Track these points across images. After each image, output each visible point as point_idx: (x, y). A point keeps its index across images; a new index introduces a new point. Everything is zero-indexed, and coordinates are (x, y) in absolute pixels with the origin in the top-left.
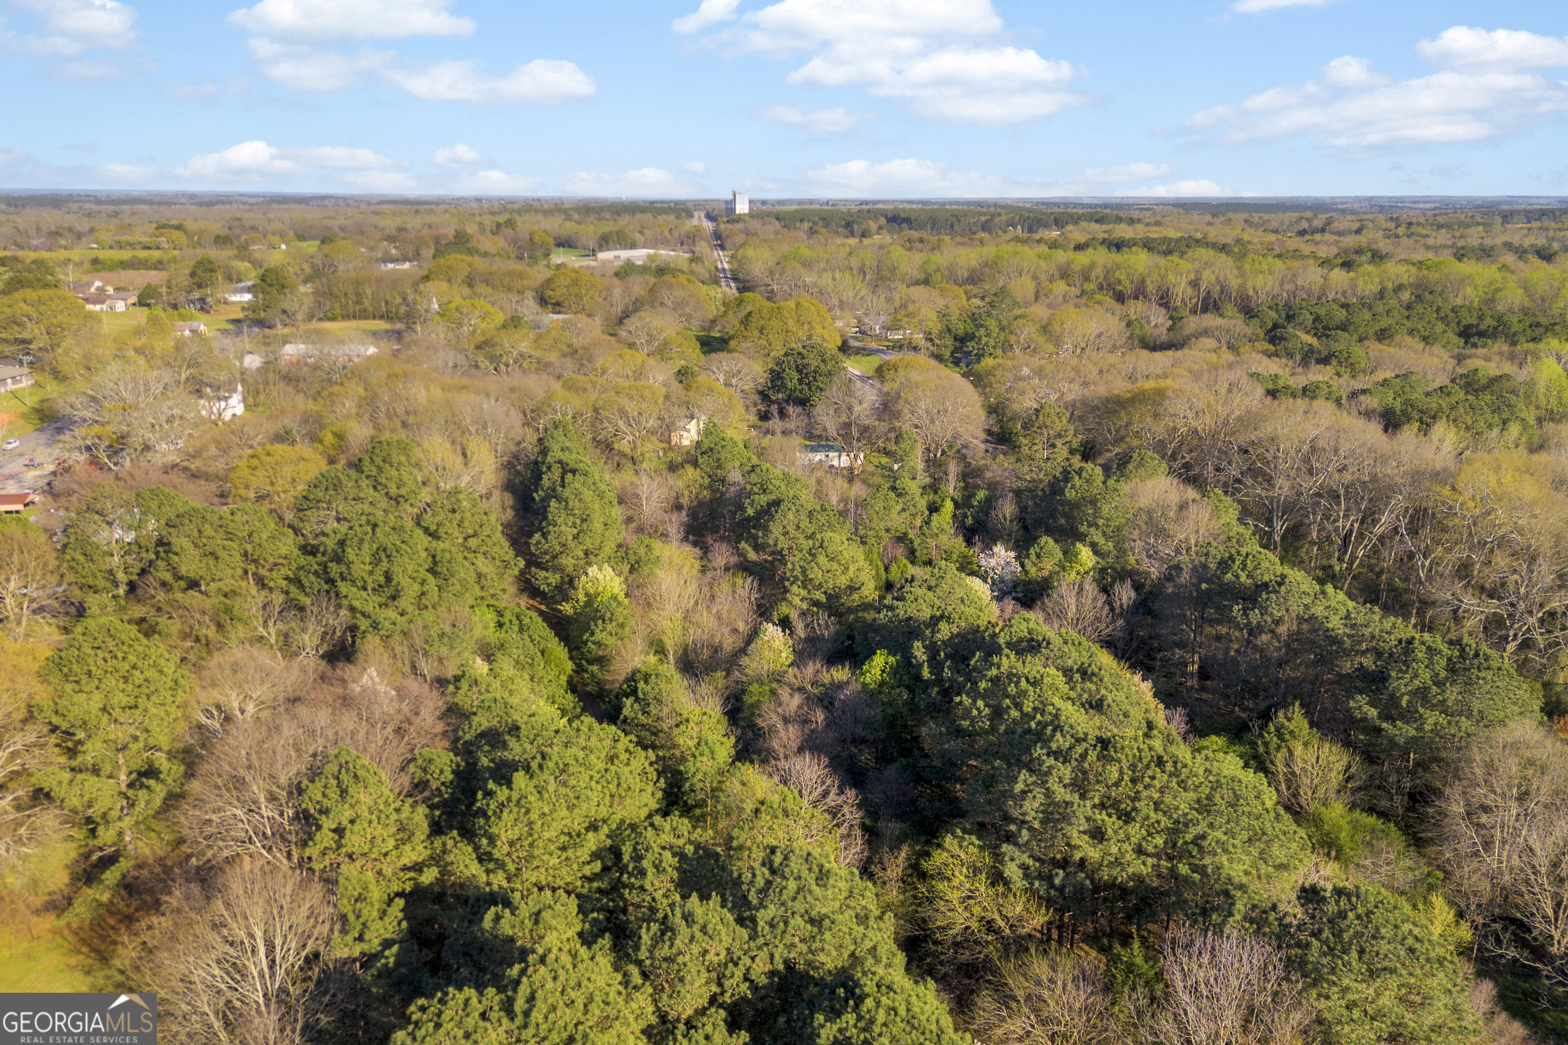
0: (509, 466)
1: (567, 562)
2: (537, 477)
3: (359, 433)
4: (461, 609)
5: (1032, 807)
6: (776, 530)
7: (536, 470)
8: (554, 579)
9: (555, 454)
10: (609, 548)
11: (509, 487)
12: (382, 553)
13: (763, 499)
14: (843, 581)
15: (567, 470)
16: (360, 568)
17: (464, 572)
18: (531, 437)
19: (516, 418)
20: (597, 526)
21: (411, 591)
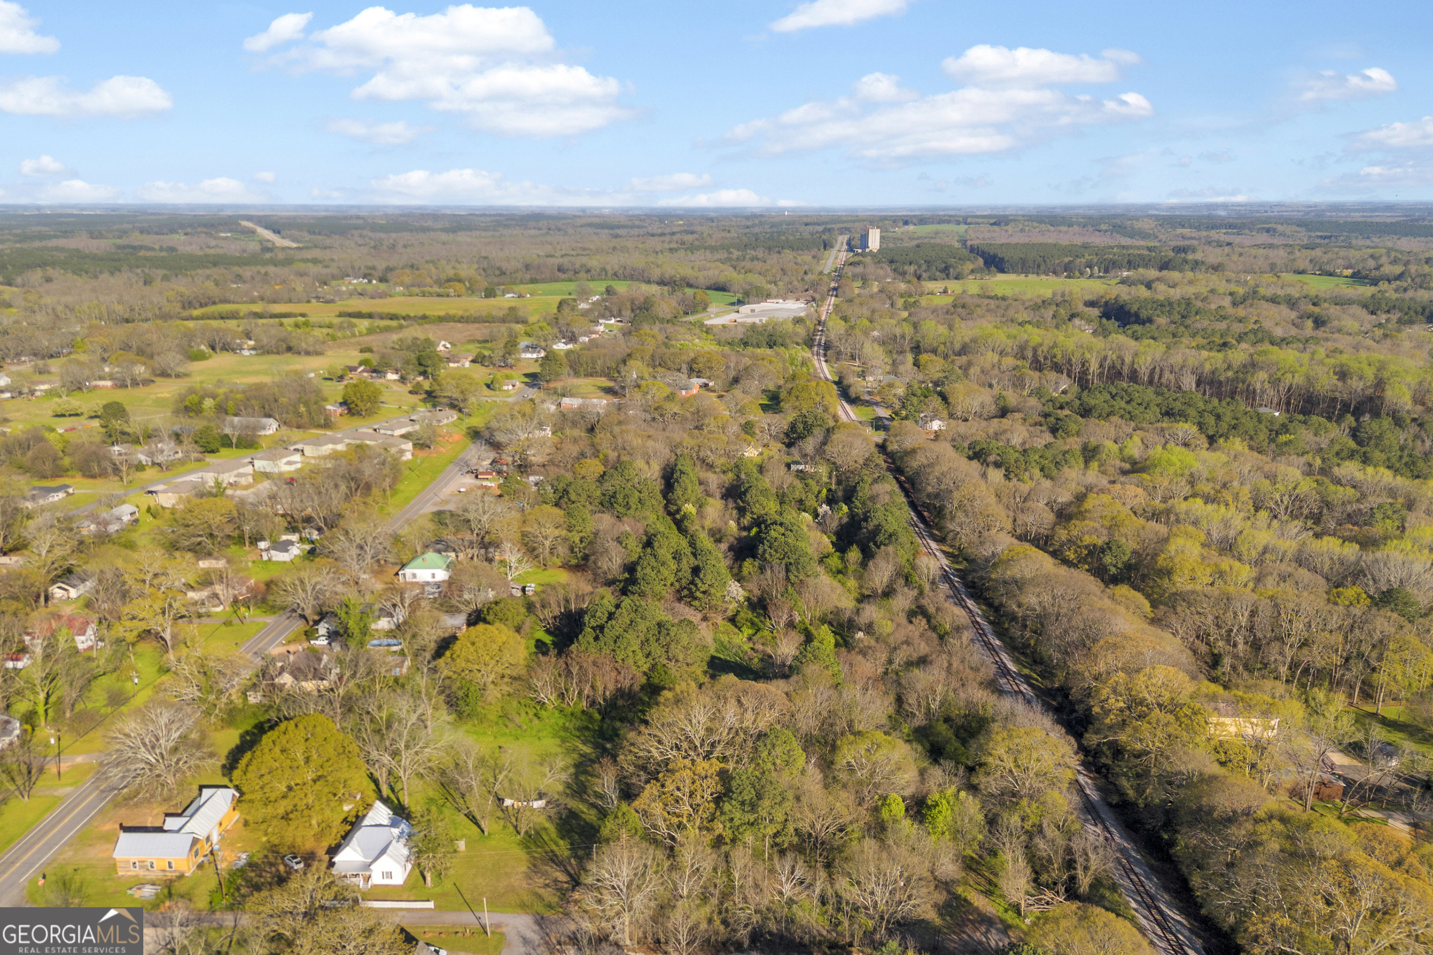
0: (664, 469)
1: (679, 503)
2: (672, 474)
3: (613, 455)
4: (648, 513)
5: (760, 551)
6: (748, 496)
7: (673, 471)
8: (675, 508)
9: (679, 467)
10: (693, 499)
11: (663, 477)
12: (626, 496)
13: (747, 485)
14: (763, 512)
15: (682, 472)
16: (620, 500)
17: (648, 503)
18: (673, 459)
19: (667, 450)
20: (689, 491)
21: (634, 507)
